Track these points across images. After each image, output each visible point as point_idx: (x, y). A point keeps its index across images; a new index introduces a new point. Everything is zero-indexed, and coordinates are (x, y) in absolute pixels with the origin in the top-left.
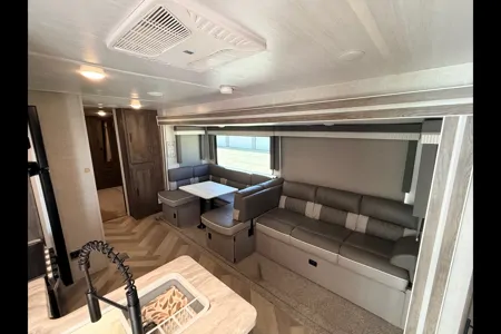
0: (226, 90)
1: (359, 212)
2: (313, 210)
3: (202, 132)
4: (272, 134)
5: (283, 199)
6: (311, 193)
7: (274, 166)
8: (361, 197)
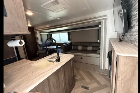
0: (58, 18)
1: (90, 46)
2: (80, 48)
3: (48, 33)
4: (68, 31)
5: (73, 47)
6: (79, 44)
7: (69, 39)
8: (90, 43)
